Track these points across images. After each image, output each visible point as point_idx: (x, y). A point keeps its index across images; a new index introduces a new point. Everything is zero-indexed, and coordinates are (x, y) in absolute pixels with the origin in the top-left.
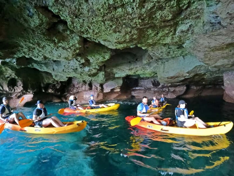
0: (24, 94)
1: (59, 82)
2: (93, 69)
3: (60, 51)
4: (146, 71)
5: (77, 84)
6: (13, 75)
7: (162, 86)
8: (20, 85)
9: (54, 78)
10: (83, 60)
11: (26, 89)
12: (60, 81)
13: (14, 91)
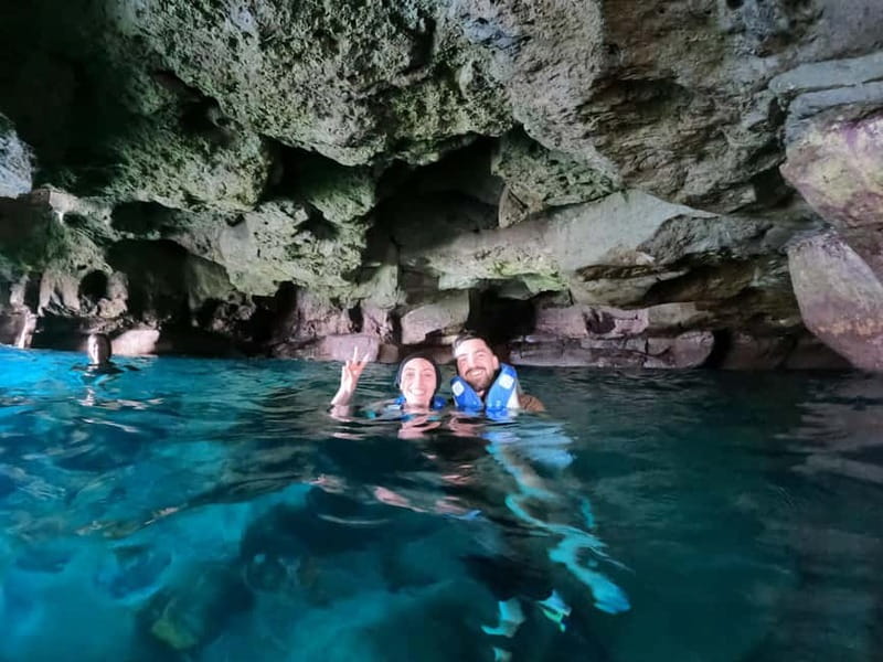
0: (130, 327)
1: (249, 298)
2: (346, 249)
3: (220, 176)
4: (534, 261)
5: (313, 310)
6: (99, 264)
7: (623, 332)
8: (119, 296)
9: (232, 282)
10: (302, 211)
11: (136, 313)
12: (251, 293)
13: (98, 314)
